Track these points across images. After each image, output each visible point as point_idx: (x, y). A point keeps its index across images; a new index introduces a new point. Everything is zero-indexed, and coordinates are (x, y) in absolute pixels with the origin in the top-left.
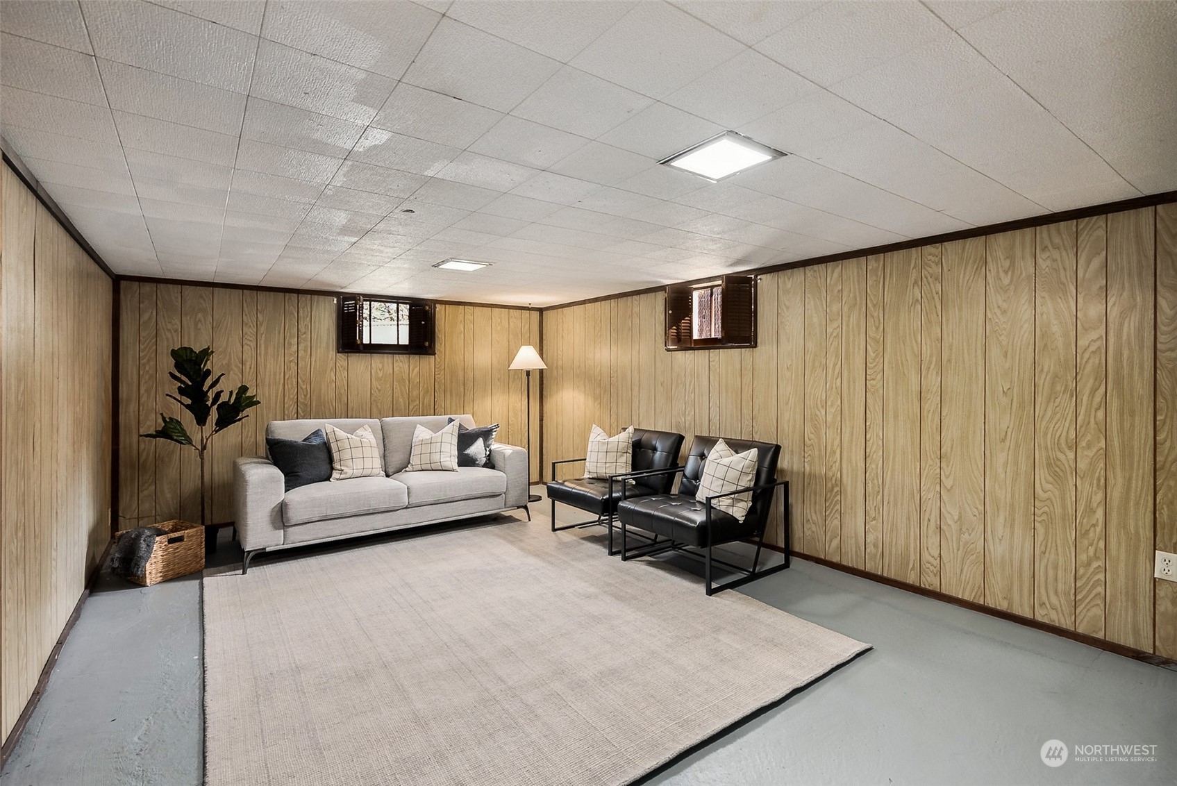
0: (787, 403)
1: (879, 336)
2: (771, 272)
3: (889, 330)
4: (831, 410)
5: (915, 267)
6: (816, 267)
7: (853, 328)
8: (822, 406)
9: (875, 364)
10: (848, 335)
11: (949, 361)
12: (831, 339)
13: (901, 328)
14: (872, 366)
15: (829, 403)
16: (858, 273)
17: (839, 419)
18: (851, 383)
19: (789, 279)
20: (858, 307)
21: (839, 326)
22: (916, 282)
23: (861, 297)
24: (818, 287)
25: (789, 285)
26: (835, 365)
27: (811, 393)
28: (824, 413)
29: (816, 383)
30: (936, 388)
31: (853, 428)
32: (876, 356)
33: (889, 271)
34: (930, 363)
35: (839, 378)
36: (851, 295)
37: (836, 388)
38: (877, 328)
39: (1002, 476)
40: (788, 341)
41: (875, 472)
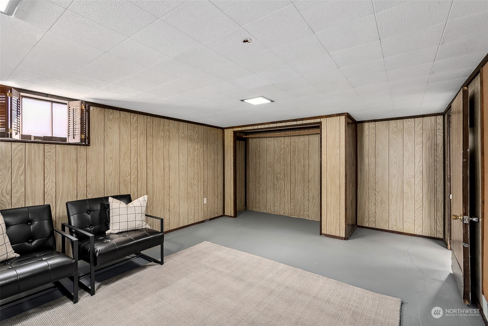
0: (110, 175)
1: (151, 147)
2: (100, 107)
3: (154, 145)
4: (133, 177)
5: (162, 125)
6: (126, 113)
7: (142, 143)
8: (129, 175)
9: (150, 157)
10: (140, 145)
11: (171, 157)
12: (133, 146)
13: (158, 145)
14: (149, 158)
15: (132, 174)
16: (144, 121)
17: (137, 180)
18: (141, 165)
19: (111, 114)
20: (143, 134)
21: (136, 141)
22: (162, 130)
23: (145, 132)
24: (127, 122)
25: (111, 117)
26: (135, 157)
27: (123, 170)
28: (130, 178)
29: (126, 165)
30: (168, 166)
31: (142, 182)
32: (151, 154)
33: (154, 124)
34: (166, 157)
35: (136, 163)
36: (141, 130)
37: (135, 167)
38: (151, 144)
39: (182, 189)
40: (111, 145)
41: (150, 198)
